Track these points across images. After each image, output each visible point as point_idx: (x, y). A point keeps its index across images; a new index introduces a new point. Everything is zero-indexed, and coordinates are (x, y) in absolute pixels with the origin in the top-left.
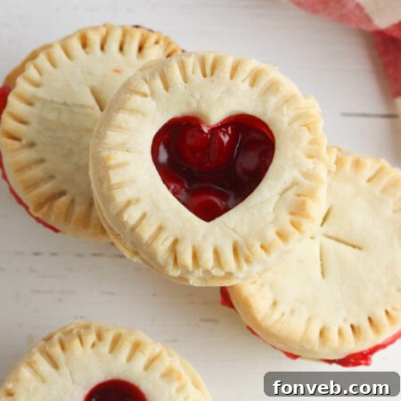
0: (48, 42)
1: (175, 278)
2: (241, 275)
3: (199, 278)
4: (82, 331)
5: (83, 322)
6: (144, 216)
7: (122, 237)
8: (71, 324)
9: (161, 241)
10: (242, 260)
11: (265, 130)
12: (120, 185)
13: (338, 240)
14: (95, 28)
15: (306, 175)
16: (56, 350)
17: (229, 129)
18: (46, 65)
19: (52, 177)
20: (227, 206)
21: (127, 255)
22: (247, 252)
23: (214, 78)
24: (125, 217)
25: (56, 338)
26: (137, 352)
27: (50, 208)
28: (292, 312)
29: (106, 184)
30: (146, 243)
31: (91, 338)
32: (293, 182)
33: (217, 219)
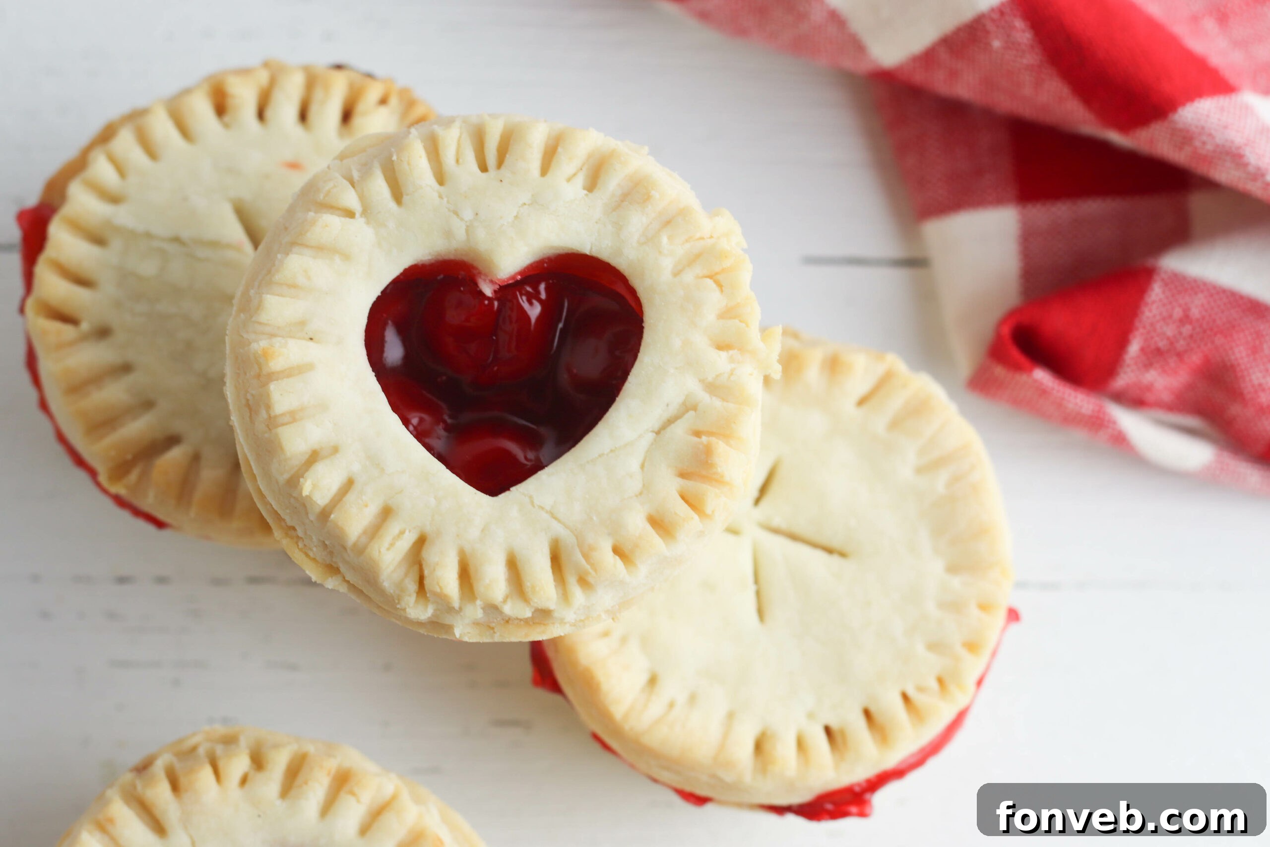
0: (140, 103)
1: (420, 624)
2: (570, 615)
3: (476, 624)
4: (219, 750)
5: (220, 729)
6: (349, 484)
7: (300, 533)
8: (195, 734)
9: (386, 542)
10: (572, 580)
11: (621, 290)
12: (294, 417)
13: (793, 537)
14: (245, 72)
15: (713, 388)
16: (160, 794)
17: (542, 287)
18: (135, 155)
19: (148, 405)
20: (538, 459)
21: (313, 573)
22: (583, 561)
23: (505, 172)
24: (307, 487)
25: (159, 767)
26: (344, 795)
27: (145, 475)
28: (693, 699)
29: (263, 414)
30: (355, 545)
31: (239, 764)
32: (684, 404)
33: (513, 489)
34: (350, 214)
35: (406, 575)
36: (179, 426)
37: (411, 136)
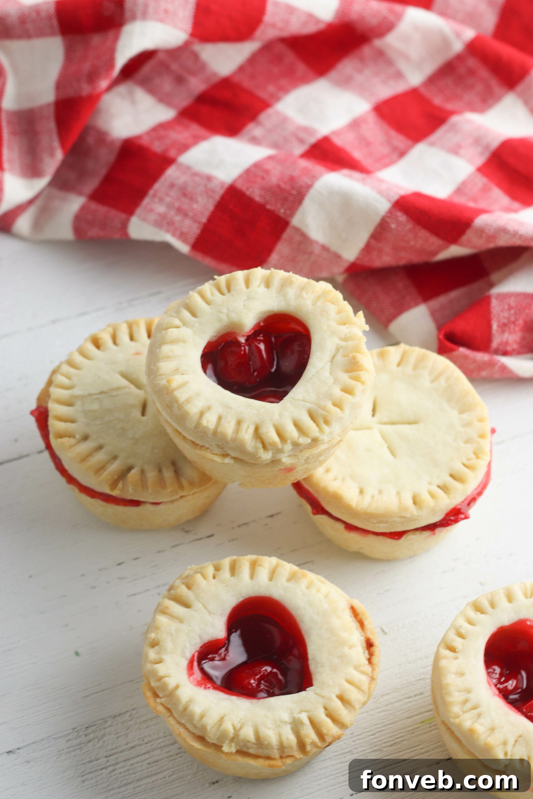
2: (325, 438)
3: (290, 454)
6: (220, 418)
7: (207, 446)
9: (243, 432)
11: (293, 326)
12: (189, 401)
13: (393, 423)
14: (102, 330)
15: (345, 339)
17: (262, 335)
18: (71, 371)
19: (115, 458)
22: (323, 412)
23: (232, 292)
24: (204, 424)
25: (178, 584)
26: (257, 568)
28: (380, 492)
29: (176, 405)
31: (210, 571)
32: (336, 348)
33: (285, 398)
35: (256, 442)
36: (131, 461)
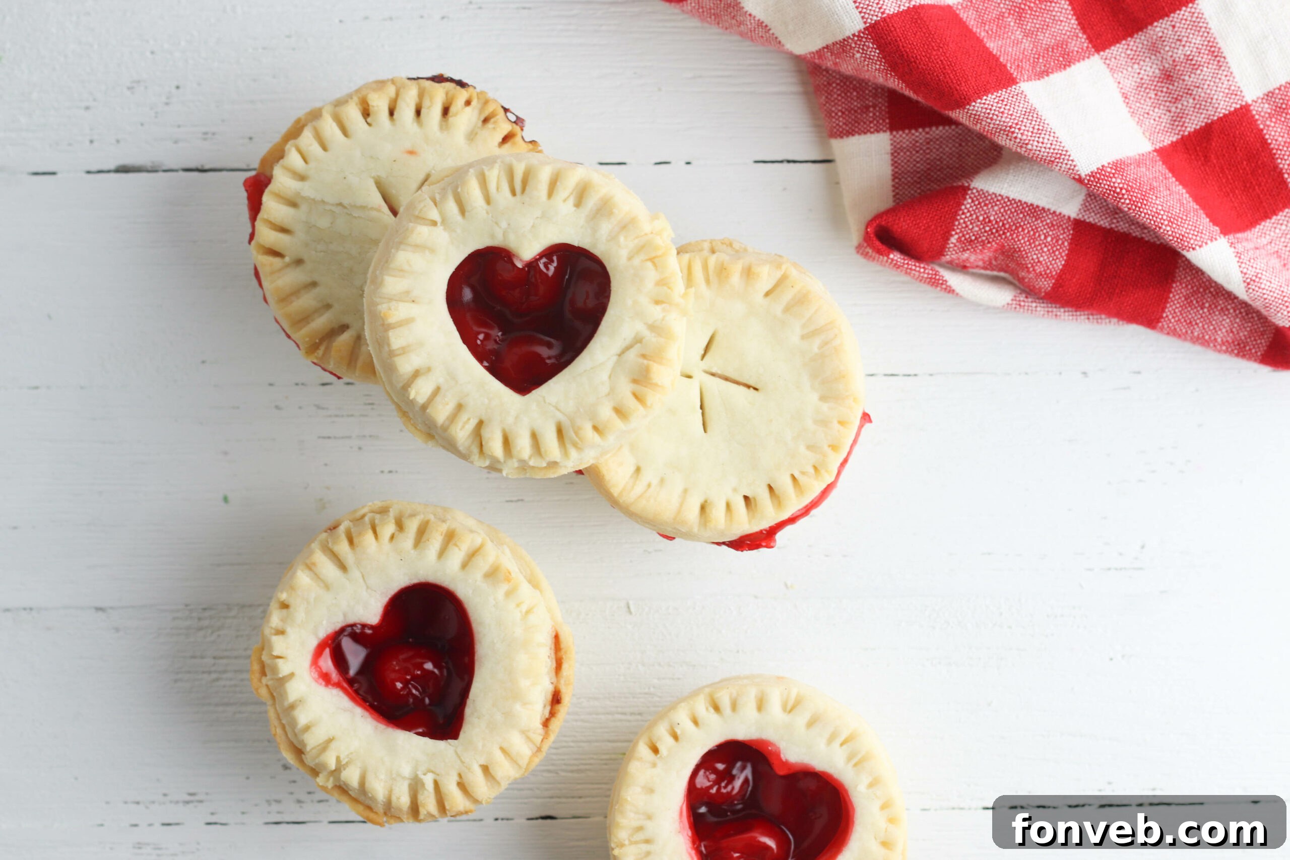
0: (318, 105)
3: (515, 469)
4: (377, 518)
5: (379, 503)
6: (437, 391)
8: (363, 507)
9: (460, 425)
10: (569, 446)
12: (404, 350)
13: (727, 379)
14: (380, 84)
15: (653, 328)
16: (343, 547)
17: (553, 259)
18: (314, 148)
19: (328, 306)
23: (526, 196)
24: (412, 394)
25: (342, 528)
26: (450, 545)
27: (328, 349)
28: (662, 481)
29: (386, 348)
30: (442, 426)
31: (388, 529)
32: (635, 338)
33: (534, 392)
34: (434, 223)
35: (472, 443)
36: (346, 320)
37: (470, 174)
